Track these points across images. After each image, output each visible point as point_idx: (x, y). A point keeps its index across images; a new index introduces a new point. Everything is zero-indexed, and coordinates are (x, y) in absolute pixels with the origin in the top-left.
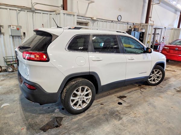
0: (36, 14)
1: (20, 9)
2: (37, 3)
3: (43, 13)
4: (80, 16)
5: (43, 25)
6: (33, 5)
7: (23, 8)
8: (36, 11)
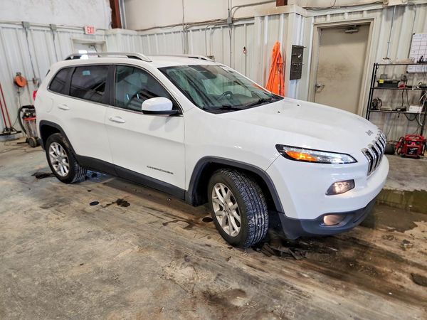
0: (237, 28)
1: (213, 26)
2: (240, 7)
3: (247, 24)
4: (336, 8)
5: (245, 48)
6: (233, 12)
7: (217, 24)
8: (235, 24)
